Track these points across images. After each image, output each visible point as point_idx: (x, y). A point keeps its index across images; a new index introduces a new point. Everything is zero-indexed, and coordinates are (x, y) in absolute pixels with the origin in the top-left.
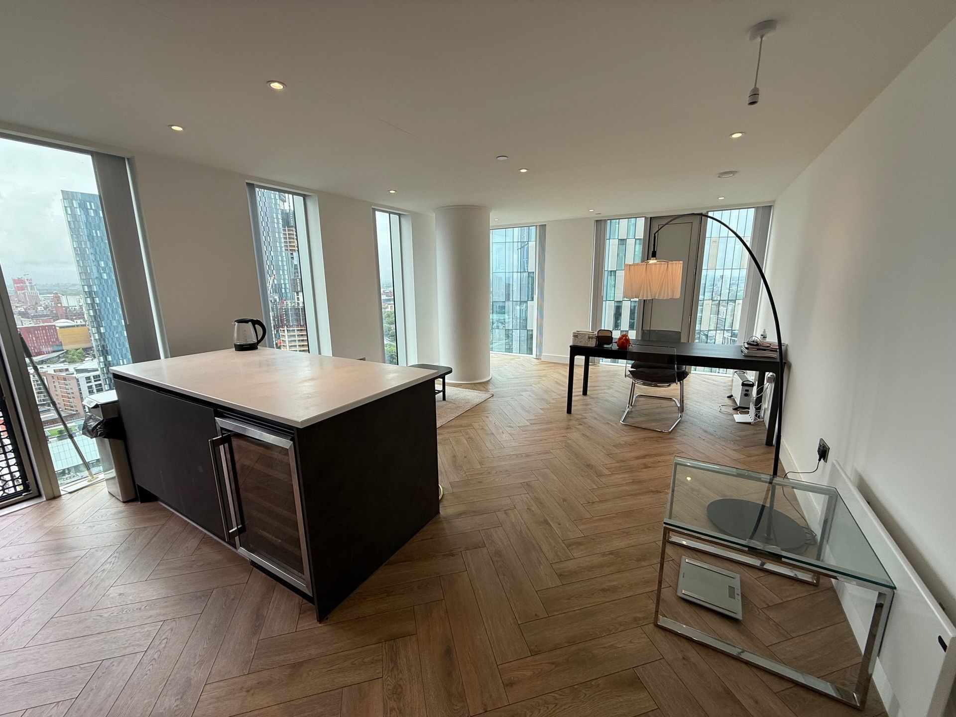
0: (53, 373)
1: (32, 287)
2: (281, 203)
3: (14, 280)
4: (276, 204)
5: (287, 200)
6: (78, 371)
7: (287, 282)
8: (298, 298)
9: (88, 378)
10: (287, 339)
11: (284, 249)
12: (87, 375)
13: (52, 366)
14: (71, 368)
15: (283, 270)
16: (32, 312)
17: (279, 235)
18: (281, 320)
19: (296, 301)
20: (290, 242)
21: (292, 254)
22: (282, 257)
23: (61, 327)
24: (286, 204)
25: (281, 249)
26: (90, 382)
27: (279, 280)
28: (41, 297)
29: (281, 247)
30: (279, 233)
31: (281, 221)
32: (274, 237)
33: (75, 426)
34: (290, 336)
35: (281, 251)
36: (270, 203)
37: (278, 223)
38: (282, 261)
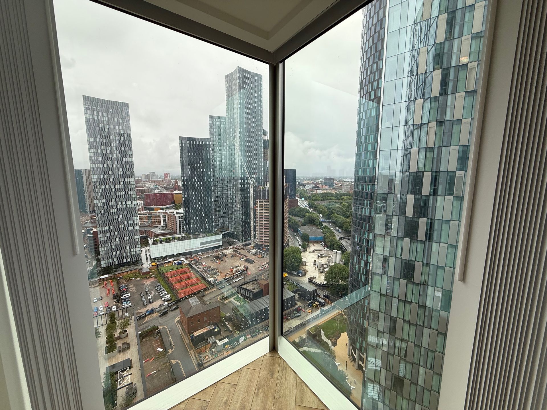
0: (169, 213)
1: (170, 177)
2: (264, 136)
3: (165, 174)
4: (261, 136)
5: (267, 135)
6: (177, 213)
7: (262, 176)
8: (266, 185)
9: (179, 217)
10: (259, 206)
11: (262, 159)
12: (179, 215)
13: (169, 210)
14: (175, 211)
15: (261, 170)
16: (168, 187)
17: (261, 153)
18: (257, 196)
19: (265, 186)
20: (266, 156)
21: (266, 162)
22: (261, 163)
23: (175, 194)
24: (266, 137)
25: (261, 160)
26: (180, 219)
27: (259, 175)
28: (172, 181)
29: (261, 158)
30: (261, 152)
31: (262, 145)
32: (259, 153)
33: (171, 238)
34: (260, 205)
35: (261, 161)
36: (259, 136)
37: (261, 147)
38: (261, 166)
